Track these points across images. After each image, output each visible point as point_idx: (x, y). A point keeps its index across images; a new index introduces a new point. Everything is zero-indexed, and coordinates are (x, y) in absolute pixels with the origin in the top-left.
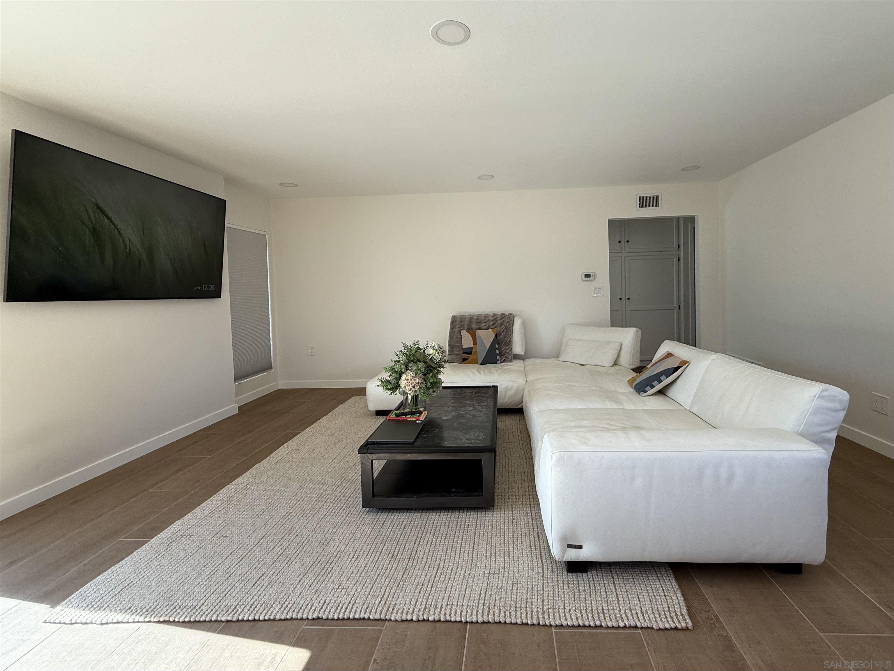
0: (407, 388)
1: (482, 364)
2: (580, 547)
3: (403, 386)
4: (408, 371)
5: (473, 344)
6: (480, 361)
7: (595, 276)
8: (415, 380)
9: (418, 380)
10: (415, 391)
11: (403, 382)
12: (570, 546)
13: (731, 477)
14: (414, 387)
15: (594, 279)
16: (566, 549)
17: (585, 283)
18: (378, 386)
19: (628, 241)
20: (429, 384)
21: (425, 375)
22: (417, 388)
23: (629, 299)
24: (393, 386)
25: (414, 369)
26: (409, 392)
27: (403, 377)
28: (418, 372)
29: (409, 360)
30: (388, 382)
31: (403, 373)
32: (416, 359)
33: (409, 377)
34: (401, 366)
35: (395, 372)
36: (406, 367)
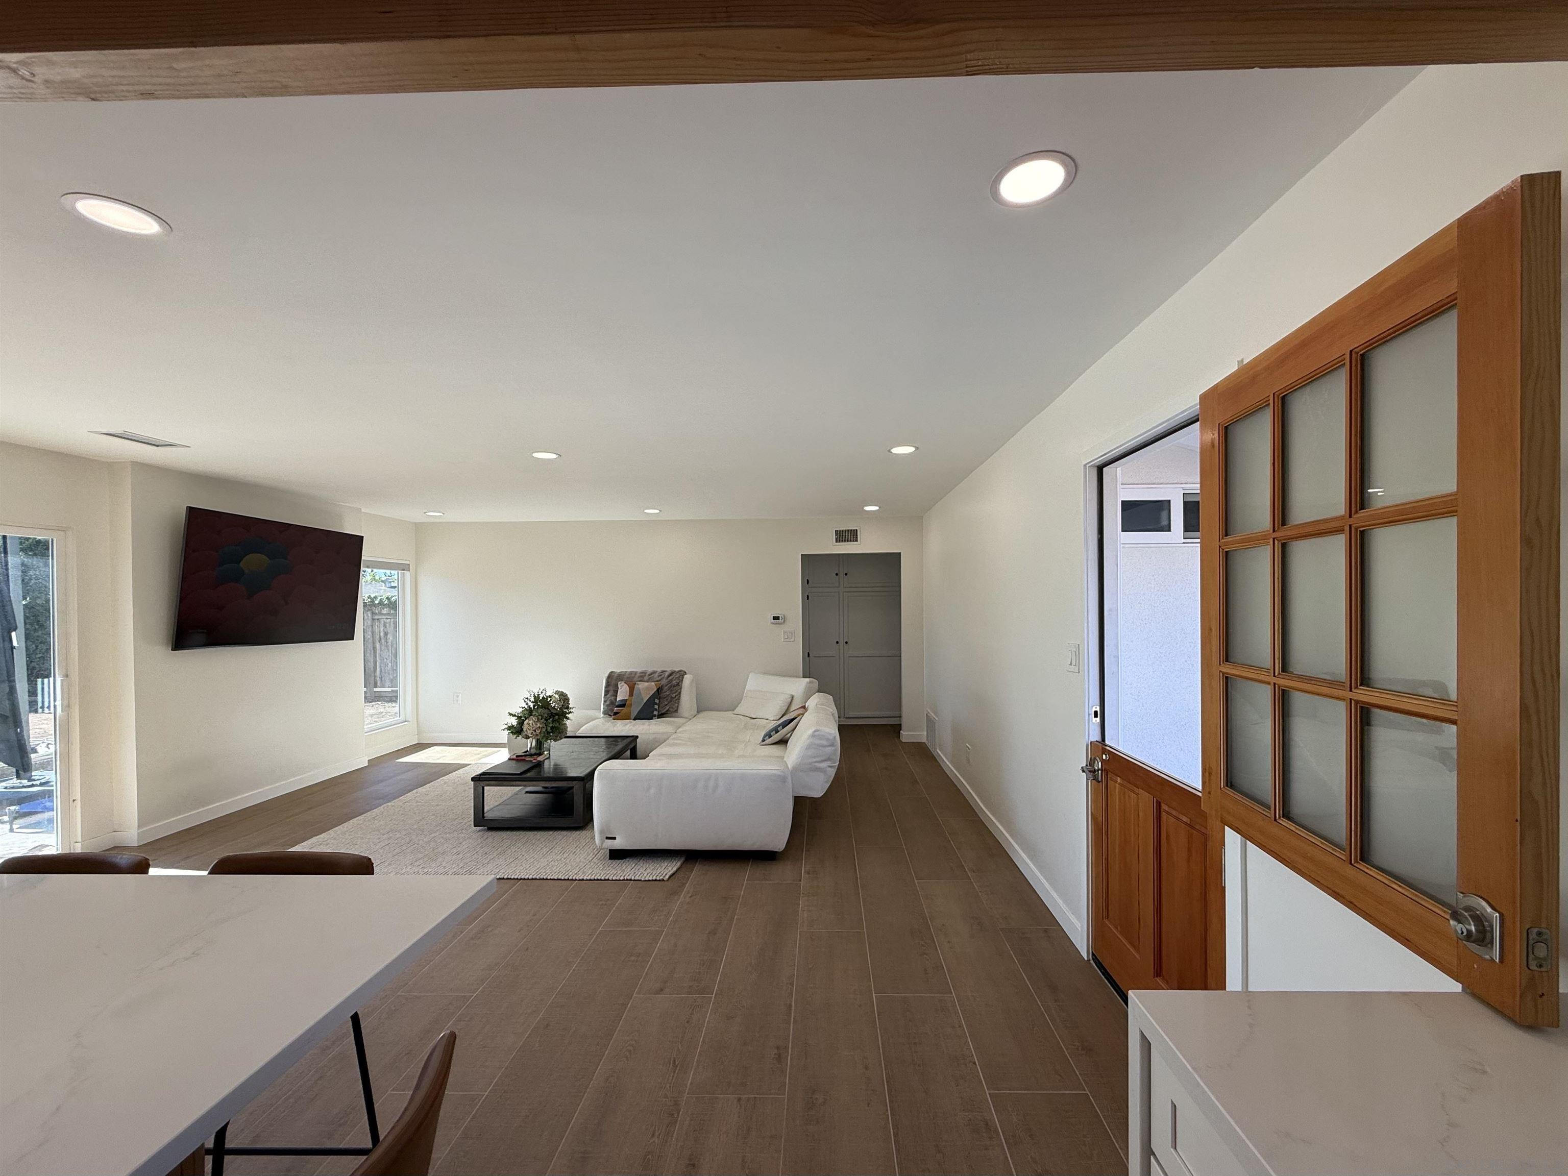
0: (529, 731)
1: (635, 719)
2: (615, 838)
3: (524, 730)
4: (532, 717)
5: (629, 696)
6: (634, 714)
7: (784, 618)
8: (536, 725)
9: (539, 725)
10: (537, 735)
11: (525, 727)
12: (607, 838)
13: (716, 787)
14: (535, 731)
15: (784, 621)
16: (604, 841)
17: (774, 626)
18: (504, 730)
19: (846, 574)
20: (549, 729)
21: (546, 720)
22: (538, 732)
23: (846, 643)
24: (517, 731)
25: (537, 714)
26: (530, 736)
27: (526, 722)
28: (540, 717)
29: (534, 706)
30: (513, 726)
31: (526, 719)
32: (539, 705)
33: (531, 722)
34: (525, 712)
35: (519, 718)
36: (529, 712)
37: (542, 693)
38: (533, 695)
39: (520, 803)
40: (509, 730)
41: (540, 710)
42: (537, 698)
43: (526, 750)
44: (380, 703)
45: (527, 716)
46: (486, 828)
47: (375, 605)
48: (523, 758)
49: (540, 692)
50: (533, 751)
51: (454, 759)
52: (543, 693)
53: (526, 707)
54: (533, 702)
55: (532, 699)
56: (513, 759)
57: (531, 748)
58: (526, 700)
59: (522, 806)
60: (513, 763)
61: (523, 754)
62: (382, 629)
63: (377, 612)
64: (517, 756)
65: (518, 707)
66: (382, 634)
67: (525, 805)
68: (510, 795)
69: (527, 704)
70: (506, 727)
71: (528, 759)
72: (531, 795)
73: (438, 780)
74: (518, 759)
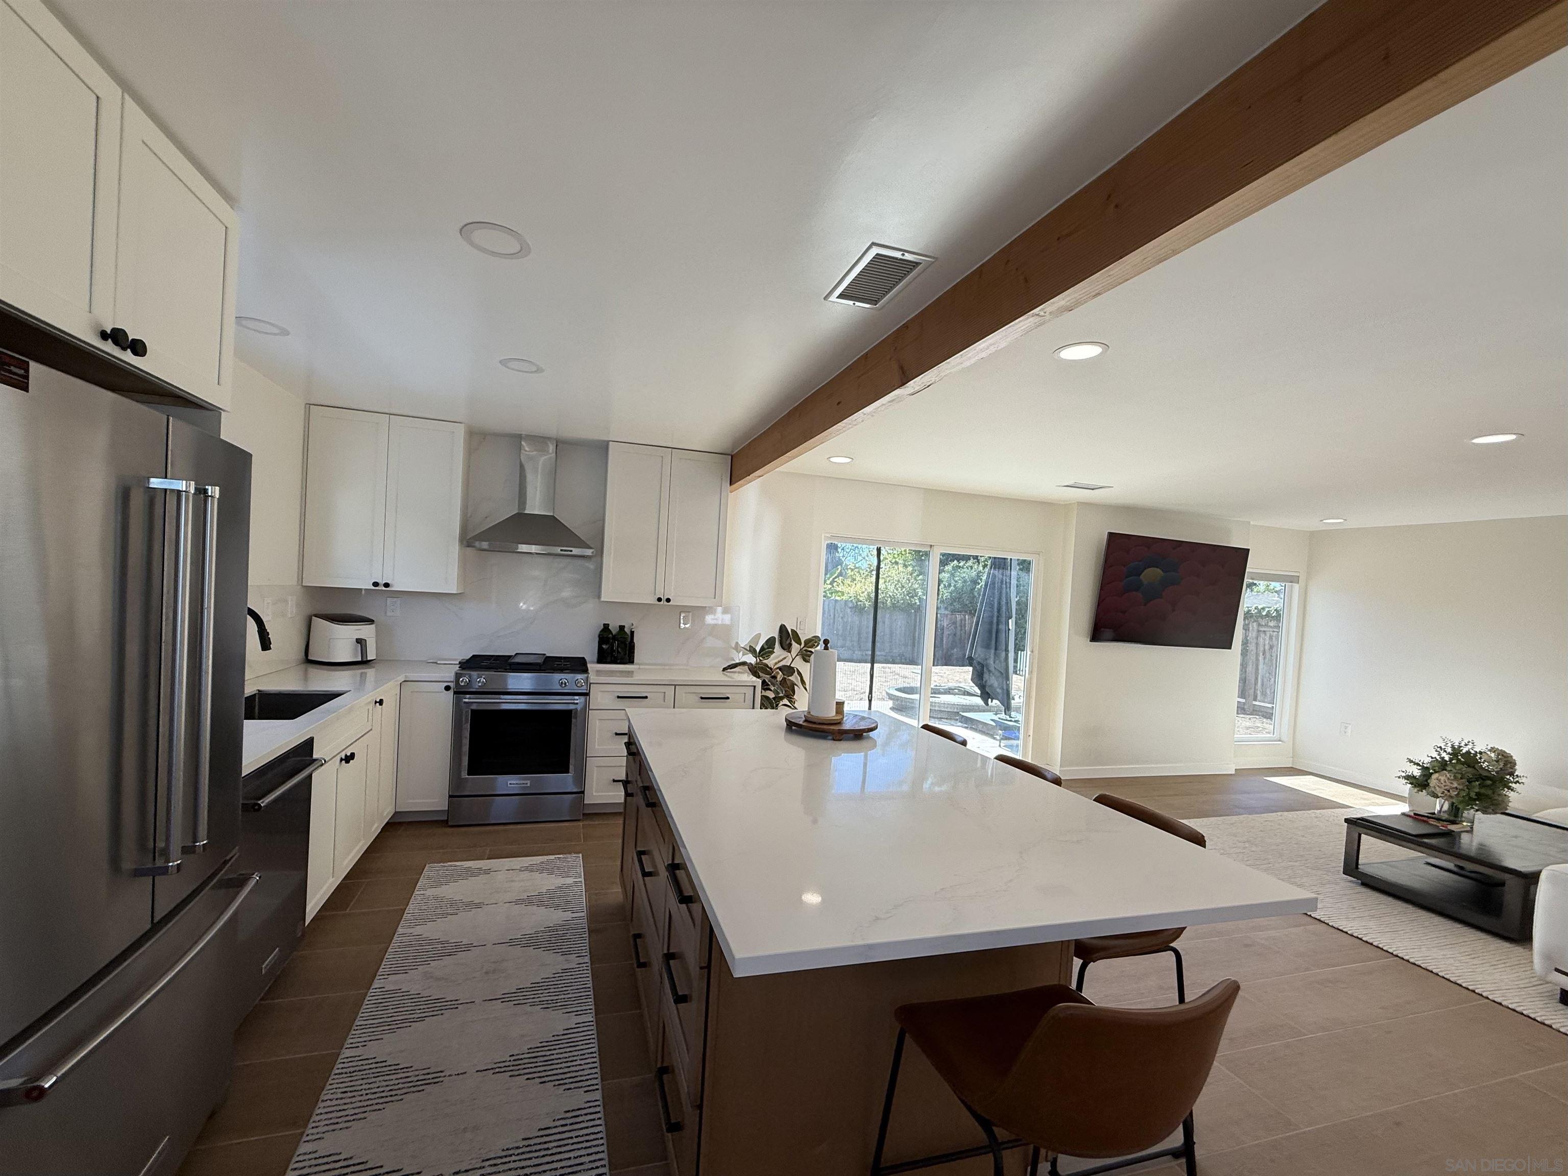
0: (1438, 789)
3: (1432, 785)
4: (1445, 772)
8: (1452, 784)
11: (1433, 782)
12: (1553, 969)
14: (1448, 791)
20: (1474, 794)
21: (1470, 781)
24: (1421, 783)
25: (1454, 771)
26: (1440, 795)
27: (1435, 776)
28: (1459, 776)
29: (1451, 760)
30: (1414, 777)
31: (1436, 772)
32: (1458, 760)
33: (1442, 778)
34: (1435, 764)
35: (1424, 769)
36: (1442, 765)
37: (1466, 745)
38: (1450, 745)
39: (1416, 873)
40: (1408, 780)
41: (1459, 767)
42: (1456, 752)
43: (1433, 811)
44: (1257, 717)
45: (1437, 768)
46: (1360, 881)
47: (1262, 617)
48: (1425, 819)
49: (1463, 744)
50: (1445, 816)
51: (1333, 796)
52: (1470, 747)
53: (1438, 757)
54: (1449, 754)
55: (1449, 750)
56: (1410, 816)
57: (1440, 811)
58: (1439, 749)
59: (1418, 878)
60: (1409, 822)
61: (1427, 815)
62: (1267, 642)
63: (1264, 624)
64: (1415, 814)
65: (1426, 755)
66: (1267, 647)
67: (1422, 877)
68: (1403, 858)
69: (1439, 755)
70: (1404, 774)
71: (1432, 822)
72: (1433, 868)
73: (1309, 812)
74: (1417, 817)
